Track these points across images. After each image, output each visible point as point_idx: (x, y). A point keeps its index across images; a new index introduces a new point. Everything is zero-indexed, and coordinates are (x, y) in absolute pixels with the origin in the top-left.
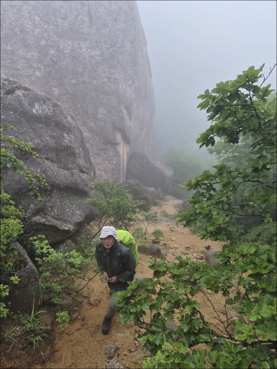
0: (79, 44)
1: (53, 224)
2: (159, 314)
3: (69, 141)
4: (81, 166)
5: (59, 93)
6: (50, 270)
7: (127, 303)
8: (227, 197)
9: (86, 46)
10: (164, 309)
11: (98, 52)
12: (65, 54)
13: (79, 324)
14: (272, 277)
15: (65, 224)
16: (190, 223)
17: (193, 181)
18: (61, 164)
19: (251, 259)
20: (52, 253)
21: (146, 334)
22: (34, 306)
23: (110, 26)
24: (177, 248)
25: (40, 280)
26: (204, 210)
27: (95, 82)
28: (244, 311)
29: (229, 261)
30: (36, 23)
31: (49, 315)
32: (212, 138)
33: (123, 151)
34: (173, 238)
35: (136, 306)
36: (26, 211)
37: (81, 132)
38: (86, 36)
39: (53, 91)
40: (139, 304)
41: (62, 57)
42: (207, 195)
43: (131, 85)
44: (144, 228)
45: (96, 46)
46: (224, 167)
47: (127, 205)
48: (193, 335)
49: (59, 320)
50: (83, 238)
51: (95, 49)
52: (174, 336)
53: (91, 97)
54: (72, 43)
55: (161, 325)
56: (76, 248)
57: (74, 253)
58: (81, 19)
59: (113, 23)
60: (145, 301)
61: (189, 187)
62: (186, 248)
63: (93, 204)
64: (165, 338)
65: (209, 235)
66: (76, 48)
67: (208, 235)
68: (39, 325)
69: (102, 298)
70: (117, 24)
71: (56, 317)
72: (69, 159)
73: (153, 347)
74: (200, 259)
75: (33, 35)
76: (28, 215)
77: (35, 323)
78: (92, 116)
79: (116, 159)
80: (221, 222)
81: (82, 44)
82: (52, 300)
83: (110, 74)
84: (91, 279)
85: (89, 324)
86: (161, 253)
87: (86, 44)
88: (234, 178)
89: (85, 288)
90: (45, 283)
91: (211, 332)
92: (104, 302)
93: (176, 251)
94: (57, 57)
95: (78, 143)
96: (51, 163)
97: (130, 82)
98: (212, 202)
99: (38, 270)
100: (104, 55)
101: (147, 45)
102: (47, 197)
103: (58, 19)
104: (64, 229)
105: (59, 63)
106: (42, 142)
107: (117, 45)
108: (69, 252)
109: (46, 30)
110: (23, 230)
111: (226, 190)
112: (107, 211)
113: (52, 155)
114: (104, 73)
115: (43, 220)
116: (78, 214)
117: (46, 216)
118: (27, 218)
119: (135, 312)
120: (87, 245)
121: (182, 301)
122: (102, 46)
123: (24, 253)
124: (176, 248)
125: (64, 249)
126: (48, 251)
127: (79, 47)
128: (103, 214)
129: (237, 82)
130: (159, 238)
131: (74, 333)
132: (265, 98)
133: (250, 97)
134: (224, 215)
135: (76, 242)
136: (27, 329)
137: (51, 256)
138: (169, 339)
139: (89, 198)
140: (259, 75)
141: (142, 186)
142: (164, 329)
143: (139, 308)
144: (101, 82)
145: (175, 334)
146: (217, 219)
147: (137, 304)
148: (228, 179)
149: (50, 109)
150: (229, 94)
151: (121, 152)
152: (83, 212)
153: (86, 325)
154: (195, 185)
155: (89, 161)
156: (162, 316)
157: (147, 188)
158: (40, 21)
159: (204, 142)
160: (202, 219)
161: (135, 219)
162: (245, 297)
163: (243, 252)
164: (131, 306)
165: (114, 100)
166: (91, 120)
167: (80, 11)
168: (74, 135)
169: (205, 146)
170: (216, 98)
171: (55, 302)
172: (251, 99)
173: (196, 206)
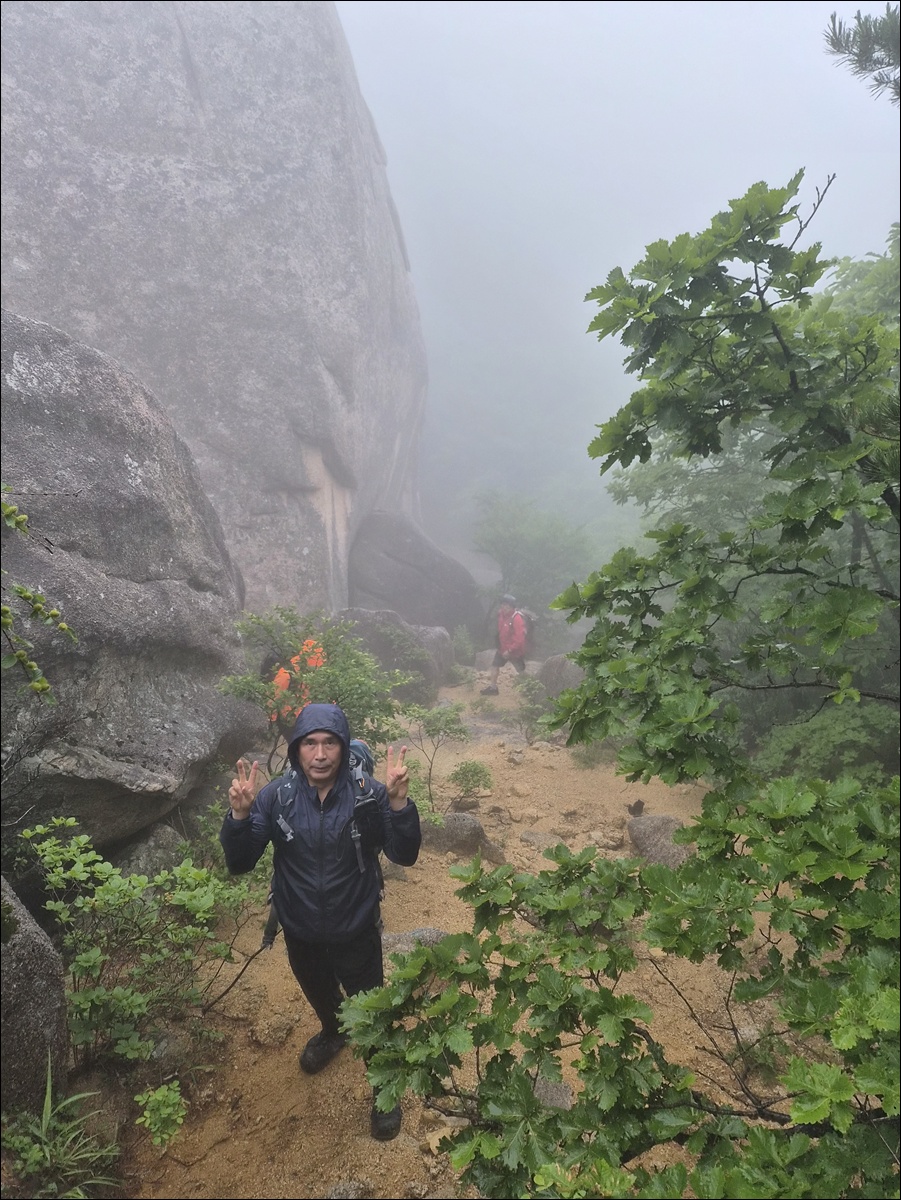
0: (157, 163)
1: (105, 776)
2: (507, 1057)
3: (144, 483)
4: (191, 565)
5: (100, 328)
6: (102, 938)
7: (391, 1032)
8: (704, 630)
9: (184, 170)
10: (525, 1037)
11: (224, 188)
12: (113, 197)
13: (222, 1121)
14: (880, 889)
15: (147, 772)
16: (587, 731)
17: (585, 590)
18: (121, 562)
19: (806, 834)
20: (107, 879)
21: (466, 1136)
22: (49, 1077)
23: (259, 103)
24: (538, 818)
25: (69, 979)
26: (631, 680)
27: (222, 286)
28: (808, 1020)
29: (730, 847)
31: (110, 1104)
32: (640, 437)
33: (333, 513)
34: (520, 787)
35: (425, 1040)
37: (184, 450)
38: (180, 135)
39: (79, 322)
40: (437, 1031)
41: (102, 206)
42: (636, 632)
43: (344, 294)
44: (424, 763)
45: (216, 169)
46: (683, 534)
47: (364, 688)
48: (631, 1116)
49: (146, 1119)
50: (216, 814)
51: (213, 179)
52: (567, 1130)
53: (211, 336)
54: (133, 161)
55: (517, 1096)
56: (192, 852)
57: (187, 870)
58: (159, 80)
59: (270, 92)
60: (457, 1018)
61: (573, 609)
62: (565, 815)
63: (242, 694)
64: (536, 1144)
65: (655, 765)
66: (148, 176)
67: (652, 763)
68: (76, 1147)
69: (297, 1017)
70: (283, 96)
71: (136, 1111)
72: (149, 543)
73: (497, 1178)
74: (615, 848)
76: (9, 748)
77: (59, 1139)
78: (218, 402)
79: (309, 539)
80: (691, 716)
81: (169, 163)
82: (119, 1050)
83: (269, 259)
84: (253, 957)
85: (258, 1119)
86: (487, 842)
87: (182, 162)
88: (719, 567)
89: (235, 991)
90: (88, 991)
91: (693, 1101)
92: (306, 1030)
93: (535, 828)
94: (83, 208)
95: (178, 487)
96: (83, 560)
97: (341, 285)
98: (652, 653)
99: (58, 945)
100: (248, 197)
101: (385, 164)
102: (75, 683)
103: (82, 82)
104: (144, 788)
105: (93, 227)
106: (45, 489)
107: (290, 166)
108: (170, 870)
109: (39, 119)
111: (697, 608)
113: (88, 532)
114: (251, 257)
115: (67, 765)
116: (190, 733)
117: (76, 749)
119: (424, 1060)
121: (585, 1003)
122: (237, 168)
124: (532, 818)
125: (151, 860)
126: (93, 873)
127: (160, 174)
129: (715, 236)
130: (476, 790)
131: (206, 1155)
132: (803, 290)
133: (758, 288)
134: (699, 691)
135: (190, 831)
136: (31, 1169)
137: (103, 891)
138: (551, 1142)
139: (228, 675)
140: (786, 209)
141: (404, 623)
142: (531, 1109)
143: (436, 1045)
144: (241, 285)
145: (570, 1122)
146: (677, 706)
147: (429, 1030)
148: (701, 571)
149: (68, 373)
150: (691, 279)
151: (326, 517)
152: (211, 725)
153: (246, 1122)
154: (591, 602)
155: (218, 551)
156: (517, 1063)
157: (422, 628)
158: (19, 86)
159: (613, 450)
160: (624, 711)
161: (391, 732)
162: (799, 965)
163: (773, 810)
164: (409, 1041)
165: (289, 345)
166: (217, 413)
167: (154, 55)
168: (161, 460)
169: (618, 463)
170: (650, 295)
171: (131, 1056)
172: (760, 293)
173: (603, 670)
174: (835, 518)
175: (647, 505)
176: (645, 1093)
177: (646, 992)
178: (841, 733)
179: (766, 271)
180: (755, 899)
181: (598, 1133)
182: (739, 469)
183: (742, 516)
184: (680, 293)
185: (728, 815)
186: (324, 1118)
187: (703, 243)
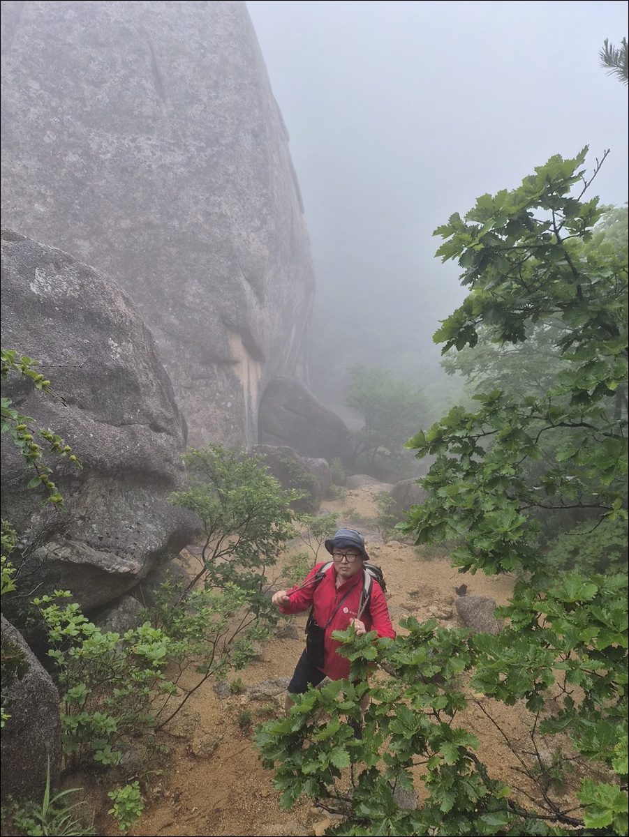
0: (134, 140)
1: (90, 562)
2: (374, 771)
3: (122, 358)
4: (152, 415)
5: (92, 251)
6: (85, 676)
7: (291, 750)
8: (514, 466)
9: (152, 145)
10: (387, 758)
11: (178, 157)
12: (103, 163)
13: (167, 811)
15: (119, 559)
16: (430, 536)
17: (429, 435)
18: (105, 412)
19: (591, 614)
20: (91, 635)
21: (344, 828)
22: (48, 777)
23: (204, 100)
24: (391, 596)
25: (62, 705)
26: (462, 500)
27: (176, 223)
28: (594, 748)
29: (535, 622)
30: (31, 95)
31: (90, 798)
32: (470, 329)
33: (249, 378)
35: (316, 758)
36: (19, 533)
37: (148, 335)
38: (150, 121)
39: (78, 247)
40: (324, 751)
41: (96, 169)
42: (466, 466)
43: (259, 229)
44: (312, 555)
45: (173, 144)
46: (499, 397)
47: (270, 502)
48: (463, 817)
49: (115, 811)
50: (165, 589)
51: (171, 150)
52: (417, 826)
53: (167, 257)
54: (118, 138)
55: (381, 800)
56: (149, 617)
57: (147, 630)
58: (136, 84)
59: (211, 92)
60: (338, 742)
61: (420, 449)
62: (410, 594)
63: (186, 504)
65: (480, 561)
66: (128, 149)
67: (478, 560)
68: (66, 828)
69: (221, 736)
70: (220, 95)
71: (108, 803)
72: (124, 399)
74: (446, 619)
75: (26, 122)
76: (25, 541)
77: (54, 821)
78: (171, 302)
79: (232, 396)
80: (506, 527)
81: (141, 140)
82: (96, 755)
83: (208, 205)
84: (191, 693)
85: (194, 810)
87: (150, 140)
88: (525, 421)
89: (178, 716)
90: (76, 715)
91: (508, 806)
92: (226, 746)
94: (82, 170)
95: (144, 361)
96: (79, 411)
97: (257, 223)
98: (477, 481)
99: (55, 680)
100: (194, 163)
101: (288, 140)
102: (71, 495)
103: (84, 85)
104: (117, 570)
105: (89, 183)
106: (54, 361)
107: (223, 142)
108: (135, 630)
109: (55, 110)
110: (13, 581)
111: (510, 450)
112: (221, 520)
113: (82, 391)
114: (196, 203)
115: (64, 553)
116: (149, 532)
117: (71, 542)
118: (23, 550)
119: (315, 772)
120: (175, 606)
121: (430, 733)
122: (187, 144)
123: (17, 641)
125: (120, 622)
126: (81, 630)
127: (135, 147)
128: (212, 527)
129: (525, 192)
132: (586, 229)
133: (555, 227)
134: (511, 509)
135: (147, 601)
137: (88, 643)
139: (176, 491)
140: (576, 173)
141: (297, 456)
142: (391, 810)
143: (323, 762)
144: (188, 222)
145: (419, 820)
146: (496, 519)
147: (318, 750)
148: (513, 424)
149: (72, 283)
150: (508, 221)
151: (244, 381)
152: (164, 527)
153: (185, 812)
154: (433, 444)
155: (170, 404)
156: (380, 776)
157: (309, 459)
158: (41, 89)
159: (452, 338)
160: (457, 522)
161: (289, 533)
162: (587, 709)
163: (566, 596)
164: (303, 758)
165: (221, 263)
166: (170, 309)
167: (133, 67)
168: (134, 342)
169: (454, 348)
170: (479, 232)
171: (105, 762)
172: (556, 231)
173: (442, 492)
174: (611, 388)
175: (469, 375)
176: (474, 800)
177: (470, 724)
178: (608, 539)
179: (561, 216)
180: (555, 660)
181: (439, 829)
182: (533, 350)
183: (536, 384)
184: (500, 231)
185: (533, 599)
186: (240, 810)
187: (516, 196)
